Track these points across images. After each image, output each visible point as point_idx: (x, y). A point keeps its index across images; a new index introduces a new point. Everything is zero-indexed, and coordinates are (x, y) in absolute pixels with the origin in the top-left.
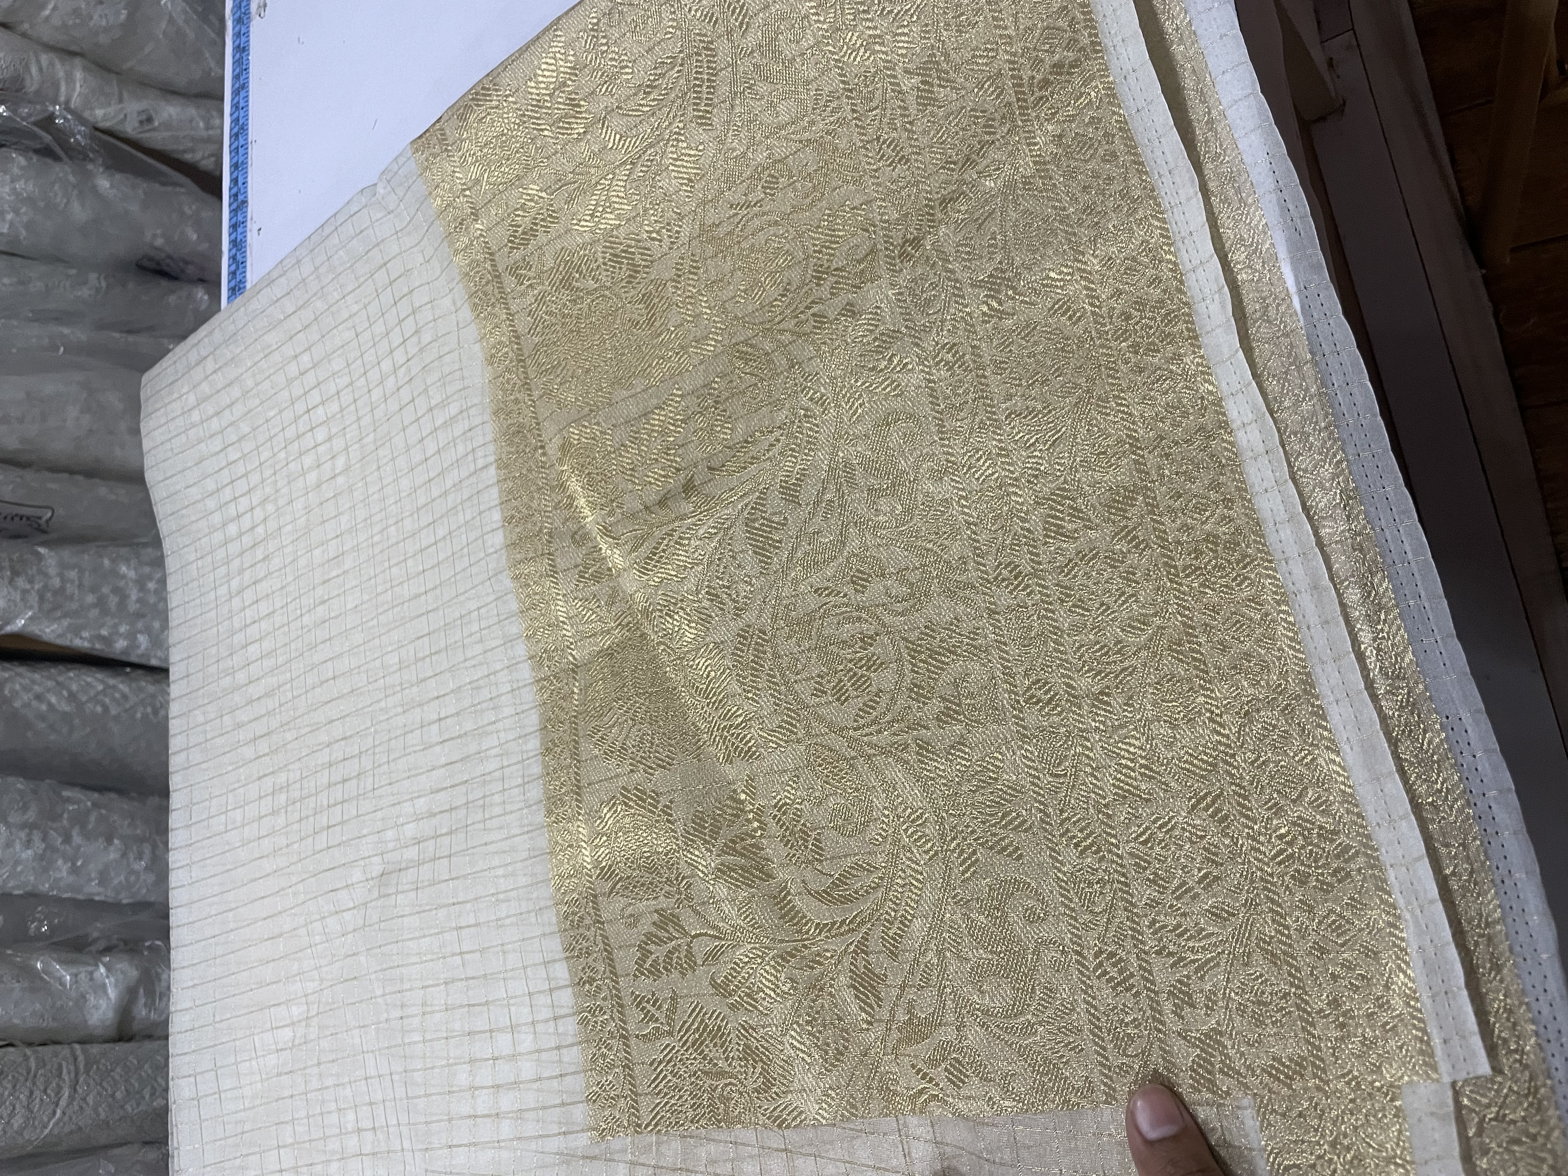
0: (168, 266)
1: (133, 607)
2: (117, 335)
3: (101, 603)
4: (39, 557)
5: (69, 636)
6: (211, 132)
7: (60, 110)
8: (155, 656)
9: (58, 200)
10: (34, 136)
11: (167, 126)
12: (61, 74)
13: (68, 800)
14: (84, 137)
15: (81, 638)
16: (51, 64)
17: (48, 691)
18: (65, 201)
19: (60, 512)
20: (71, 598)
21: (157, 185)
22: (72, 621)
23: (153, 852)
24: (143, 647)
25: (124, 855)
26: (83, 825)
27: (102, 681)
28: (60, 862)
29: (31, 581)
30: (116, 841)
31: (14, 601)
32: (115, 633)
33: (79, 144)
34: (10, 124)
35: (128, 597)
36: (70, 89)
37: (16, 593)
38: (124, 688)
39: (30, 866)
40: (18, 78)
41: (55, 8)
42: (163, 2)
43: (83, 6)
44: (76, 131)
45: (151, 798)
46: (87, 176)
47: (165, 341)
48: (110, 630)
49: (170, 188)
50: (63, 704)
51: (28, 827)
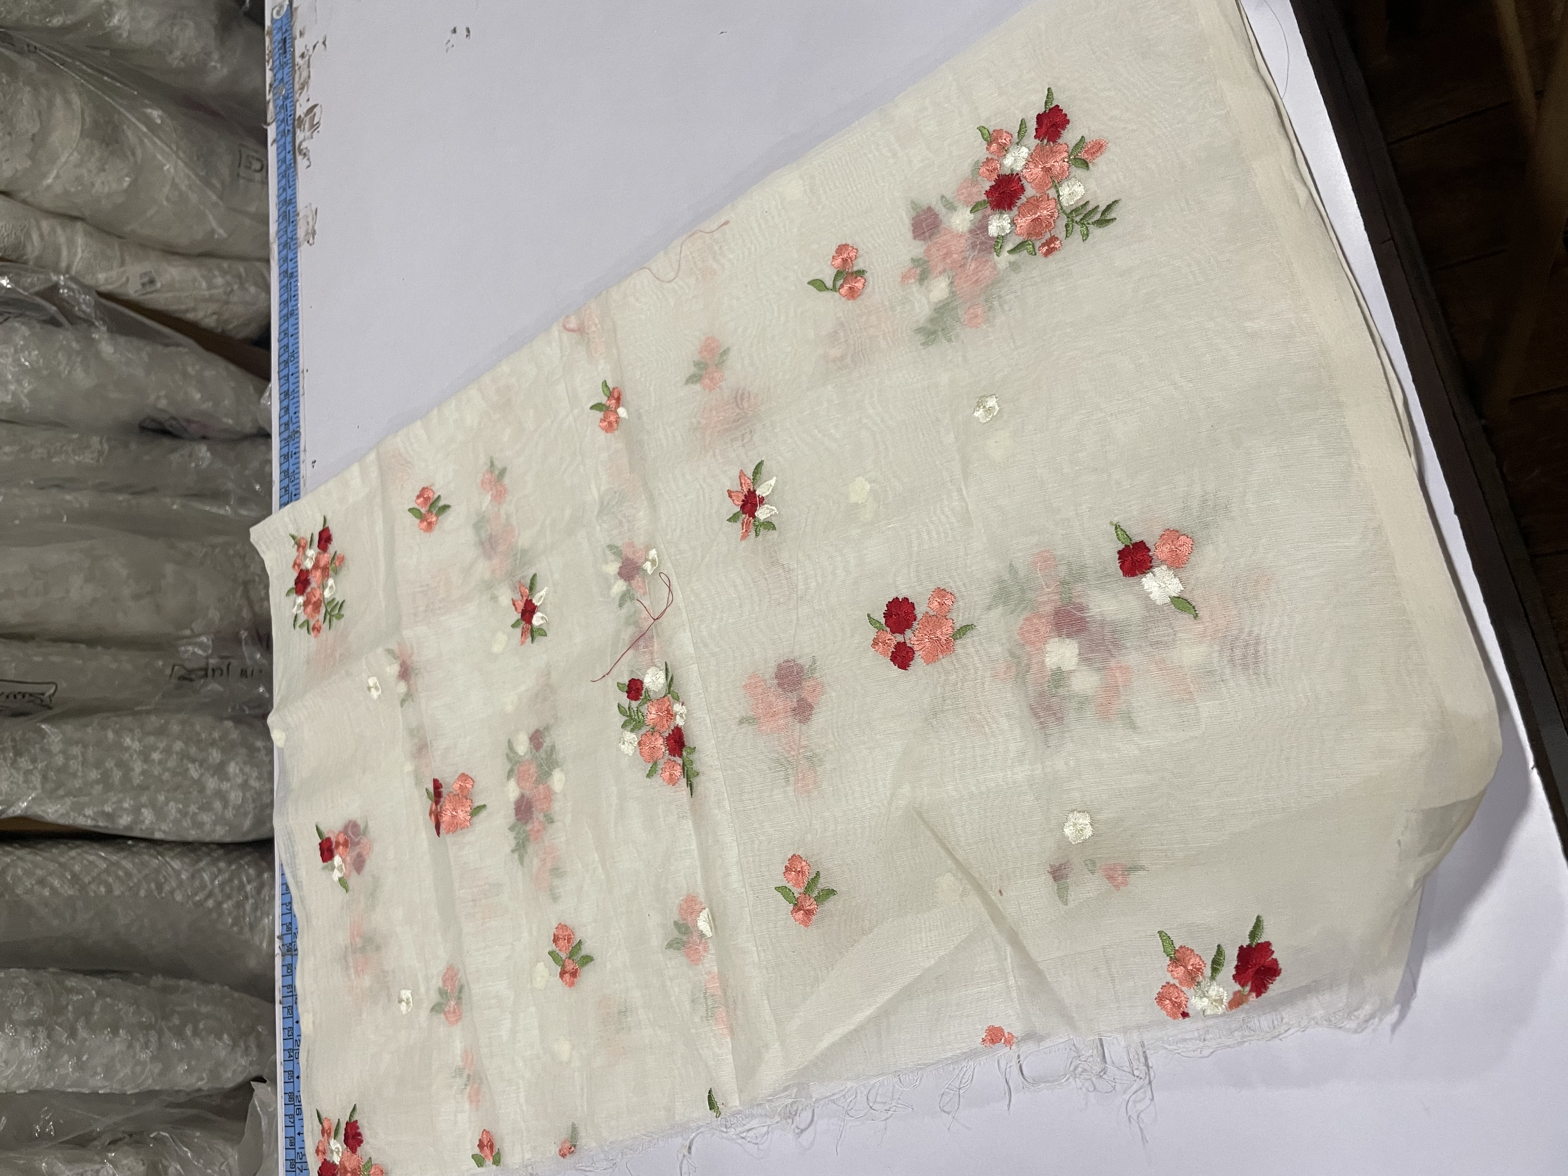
0: (171, 426)
1: (137, 780)
2: (120, 498)
3: (105, 780)
4: (43, 734)
5: (72, 814)
6: (214, 291)
7: (65, 280)
8: (160, 830)
9: (61, 368)
10: (38, 308)
11: (170, 287)
12: (62, 239)
13: (72, 990)
14: (89, 304)
15: (85, 816)
16: (53, 231)
17: (51, 875)
18: (69, 368)
19: (63, 685)
20: (74, 775)
21: (160, 348)
22: (75, 799)
23: (159, 1040)
24: (147, 822)
25: (130, 1046)
26: (88, 1017)
27: (105, 859)
28: (65, 1058)
29: (34, 761)
30: (121, 1031)
31: (17, 784)
32: (119, 809)
33: (84, 312)
34: (13, 296)
35: (133, 770)
36: (72, 255)
37: (18, 773)
38: (127, 864)
39: (35, 1065)
40: (19, 247)
41: (58, 177)
42: (166, 168)
43: (86, 174)
44: (81, 301)
45: (154, 978)
46: (91, 343)
47: (168, 500)
48: (114, 806)
49: (173, 349)
50: (66, 887)
51: (34, 1024)
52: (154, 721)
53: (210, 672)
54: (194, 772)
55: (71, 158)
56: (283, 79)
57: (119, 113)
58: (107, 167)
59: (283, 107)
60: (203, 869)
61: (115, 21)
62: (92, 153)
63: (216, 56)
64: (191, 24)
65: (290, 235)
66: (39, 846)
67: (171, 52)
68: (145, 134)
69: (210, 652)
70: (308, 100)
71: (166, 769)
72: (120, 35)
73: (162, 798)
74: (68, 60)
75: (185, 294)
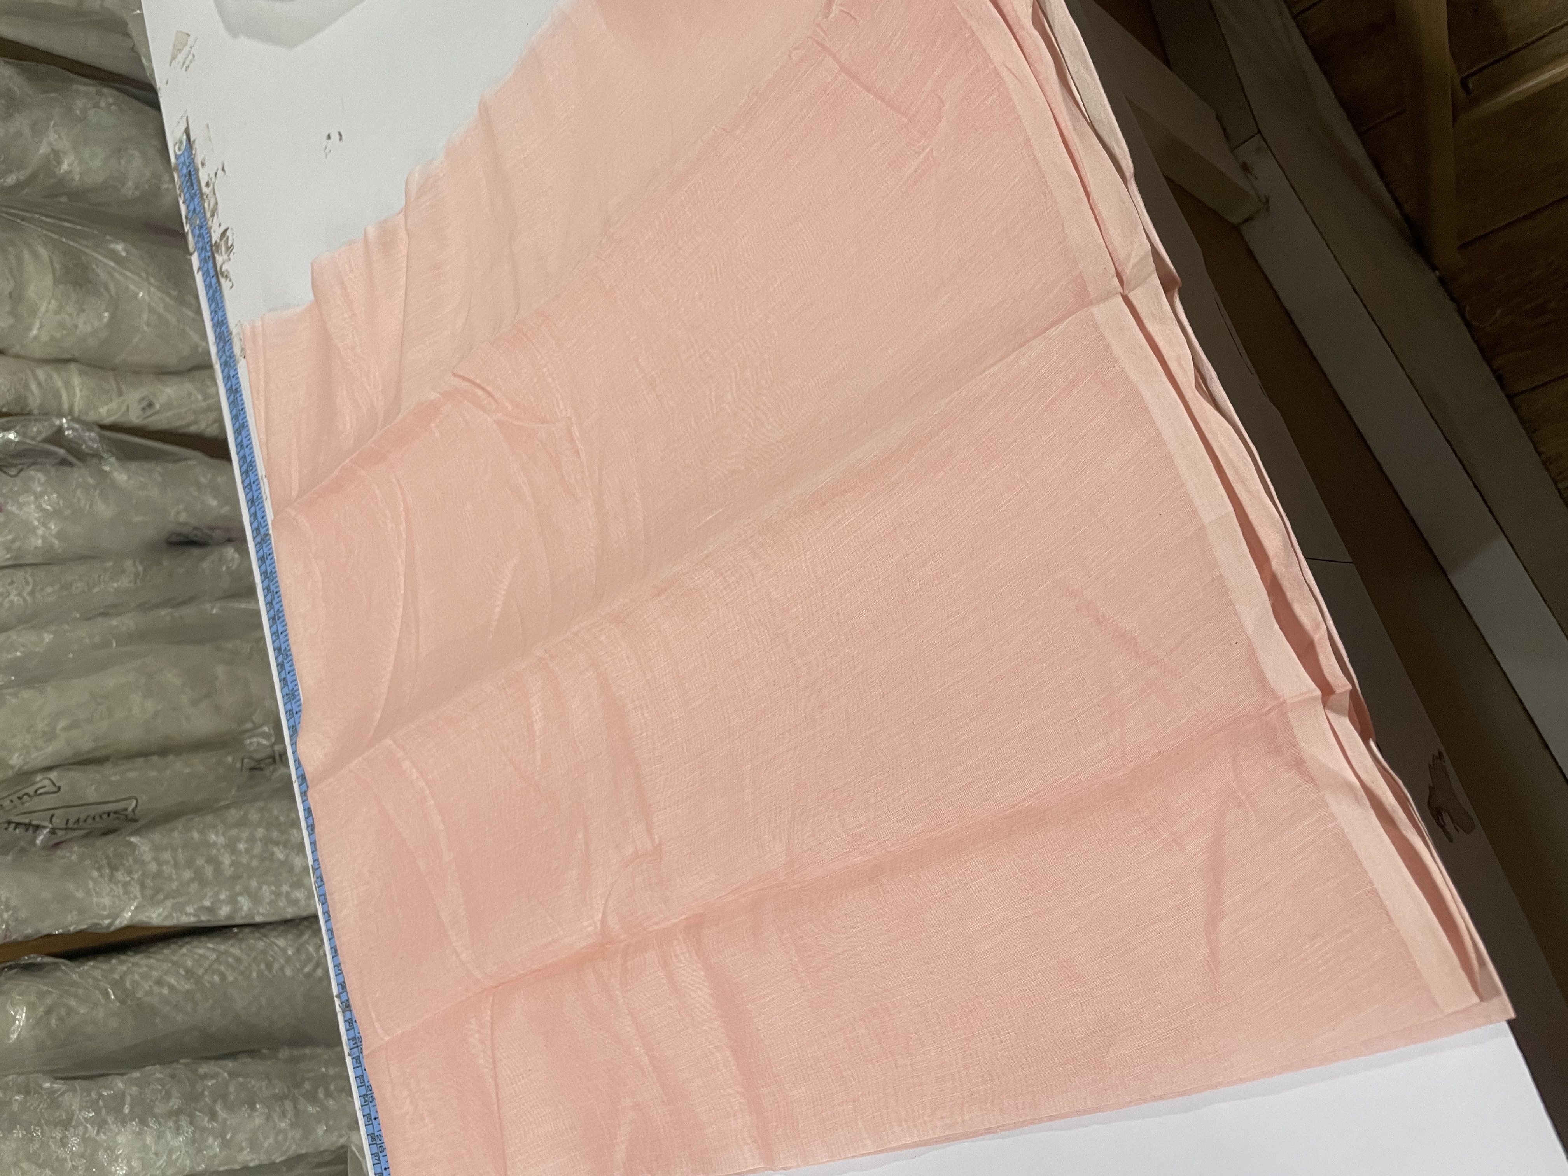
0: (196, 536)
1: (229, 872)
2: (163, 612)
3: (199, 877)
4: (134, 847)
5: (174, 915)
6: (210, 401)
7: (68, 421)
8: (258, 913)
9: (83, 503)
10: (49, 454)
11: (168, 406)
12: (60, 383)
14: (95, 439)
15: (187, 914)
16: (49, 377)
17: (166, 974)
18: (89, 503)
19: (143, 798)
20: (170, 879)
21: (170, 466)
22: (175, 901)
23: (295, 1107)
24: (245, 908)
25: (269, 1117)
26: (224, 1097)
27: (213, 950)
28: (210, 1140)
29: (130, 873)
30: (258, 1106)
31: (119, 897)
32: (216, 902)
33: (92, 448)
34: (22, 447)
35: (222, 863)
36: (71, 396)
37: (118, 888)
38: (236, 951)
39: (184, 1151)
40: (21, 399)
41: (42, 326)
42: (141, 294)
43: (67, 318)
44: (86, 438)
45: (281, 1051)
46: (104, 475)
47: (208, 606)
48: (212, 900)
49: (183, 464)
50: (183, 983)
51: (176, 1114)
52: (234, 814)
53: (277, 757)
54: (280, 854)
55: (50, 306)
56: (195, 210)
57: (86, 254)
58: (85, 307)
59: (201, 236)
60: (307, 942)
61: (65, 167)
62: (69, 298)
64: (137, 153)
65: (228, 354)
66: (152, 950)
67: (124, 184)
68: (113, 268)
69: (273, 740)
70: (220, 225)
71: (253, 857)
72: (73, 179)
73: (254, 883)
74: (28, 215)
75: (183, 410)
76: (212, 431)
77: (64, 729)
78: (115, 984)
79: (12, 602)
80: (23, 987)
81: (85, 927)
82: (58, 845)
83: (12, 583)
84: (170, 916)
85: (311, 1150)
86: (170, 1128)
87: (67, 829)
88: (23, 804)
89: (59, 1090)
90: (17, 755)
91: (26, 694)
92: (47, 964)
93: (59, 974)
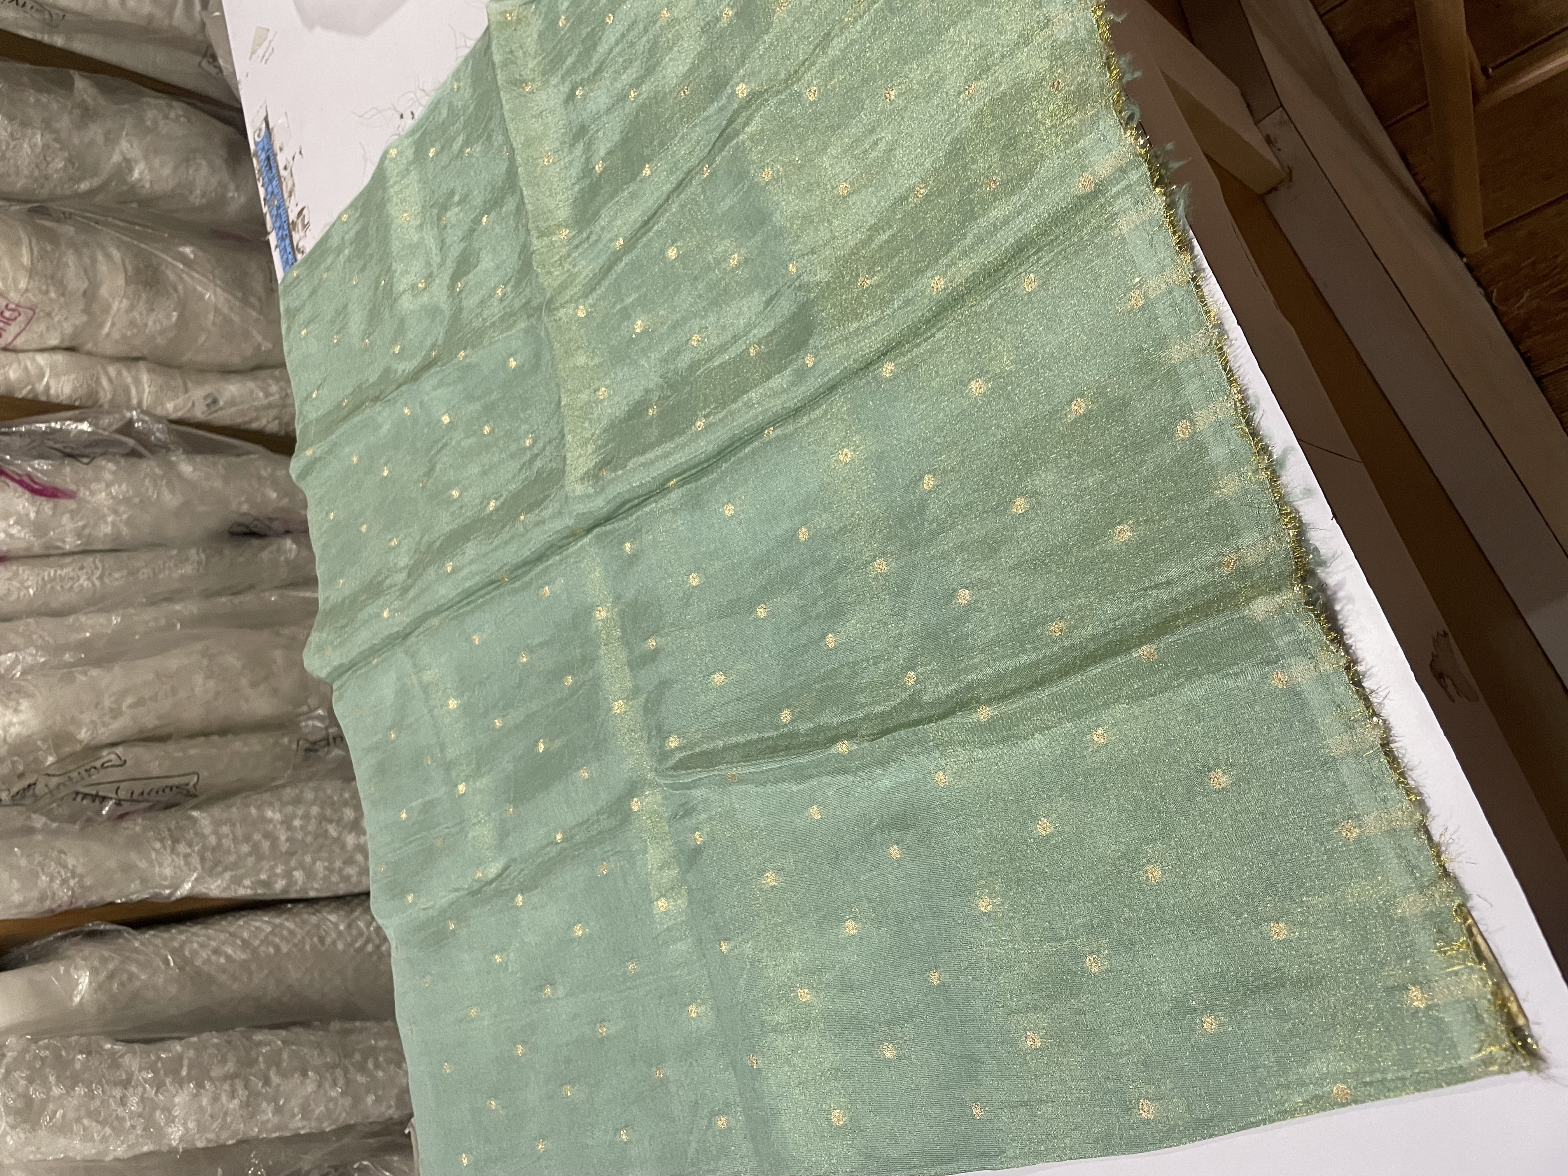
0: (256, 526)
1: (284, 847)
2: (224, 599)
3: (256, 849)
4: (194, 820)
5: (232, 887)
6: (271, 399)
7: (138, 414)
8: (312, 888)
9: (150, 492)
10: (120, 444)
11: (232, 402)
12: (129, 380)
13: (260, 1044)
14: (162, 432)
15: (244, 887)
16: (119, 373)
17: (223, 944)
18: (156, 492)
19: (204, 774)
20: (228, 852)
21: (233, 459)
22: (233, 874)
23: (345, 1076)
24: (300, 882)
25: (320, 1085)
27: (268, 923)
28: (264, 1105)
29: (190, 845)
30: (310, 1073)
31: (180, 868)
32: (273, 875)
33: (159, 440)
34: (96, 437)
35: (278, 838)
36: (140, 392)
37: (179, 859)
38: (289, 925)
39: (238, 1114)
40: (92, 393)
41: (113, 325)
42: (207, 296)
43: (138, 317)
44: (155, 430)
45: (332, 1024)
46: (171, 467)
47: (266, 594)
48: (268, 874)
49: (245, 458)
50: (239, 953)
51: (230, 1077)
52: (289, 793)
53: (331, 740)
54: (333, 831)
55: (122, 304)
56: (273, 193)
57: (156, 256)
58: (154, 307)
59: (278, 216)
60: (357, 918)
61: (136, 175)
62: (140, 297)
63: (232, 187)
64: (204, 163)
66: (210, 921)
67: (191, 192)
68: (182, 270)
69: (327, 723)
70: (297, 205)
71: (306, 834)
72: (143, 187)
73: (308, 859)
74: (102, 218)
75: (246, 407)
76: (273, 427)
77: (131, 706)
78: (174, 952)
79: (82, 586)
80: (87, 952)
81: (146, 896)
82: (122, 817)
83: (82, 568)
84: (227, 888)
85: (360, 1119)
86: (226, 1091)
87: (132, 800)
88: (90, 776)
89: (119, 1051)
90: (84, 730)
91: (94, 672)
92: (112, 931)
93: (121, 941)
